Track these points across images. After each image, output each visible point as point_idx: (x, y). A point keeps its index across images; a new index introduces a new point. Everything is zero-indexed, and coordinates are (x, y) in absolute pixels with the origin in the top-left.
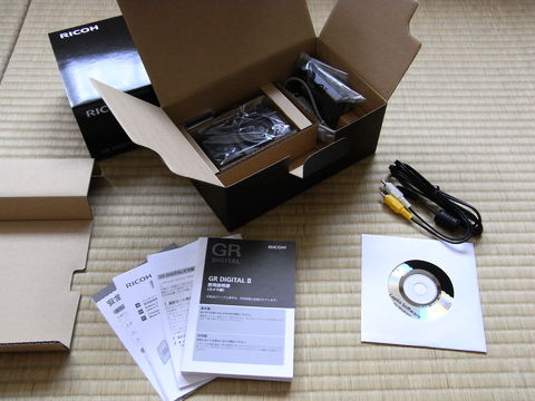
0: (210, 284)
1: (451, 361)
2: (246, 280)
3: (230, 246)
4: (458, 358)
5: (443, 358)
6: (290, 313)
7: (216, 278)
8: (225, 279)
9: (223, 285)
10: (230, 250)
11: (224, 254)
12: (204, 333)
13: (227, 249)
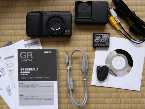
0: (21, 72)
1: (123, 93)
2: (36, 69)
3: (28, 53)
4: (127, 92)
5: (121, 92)
6: (55, 83)
7: (23, 69)
8: (27, 69)
9: (27, 72)
10: (28, 55)
11: (26, 57)
12: (22, 94)
13: (26, 54)
